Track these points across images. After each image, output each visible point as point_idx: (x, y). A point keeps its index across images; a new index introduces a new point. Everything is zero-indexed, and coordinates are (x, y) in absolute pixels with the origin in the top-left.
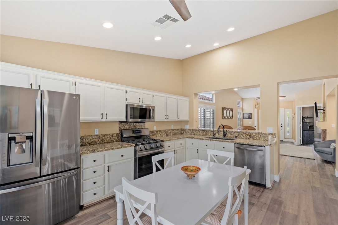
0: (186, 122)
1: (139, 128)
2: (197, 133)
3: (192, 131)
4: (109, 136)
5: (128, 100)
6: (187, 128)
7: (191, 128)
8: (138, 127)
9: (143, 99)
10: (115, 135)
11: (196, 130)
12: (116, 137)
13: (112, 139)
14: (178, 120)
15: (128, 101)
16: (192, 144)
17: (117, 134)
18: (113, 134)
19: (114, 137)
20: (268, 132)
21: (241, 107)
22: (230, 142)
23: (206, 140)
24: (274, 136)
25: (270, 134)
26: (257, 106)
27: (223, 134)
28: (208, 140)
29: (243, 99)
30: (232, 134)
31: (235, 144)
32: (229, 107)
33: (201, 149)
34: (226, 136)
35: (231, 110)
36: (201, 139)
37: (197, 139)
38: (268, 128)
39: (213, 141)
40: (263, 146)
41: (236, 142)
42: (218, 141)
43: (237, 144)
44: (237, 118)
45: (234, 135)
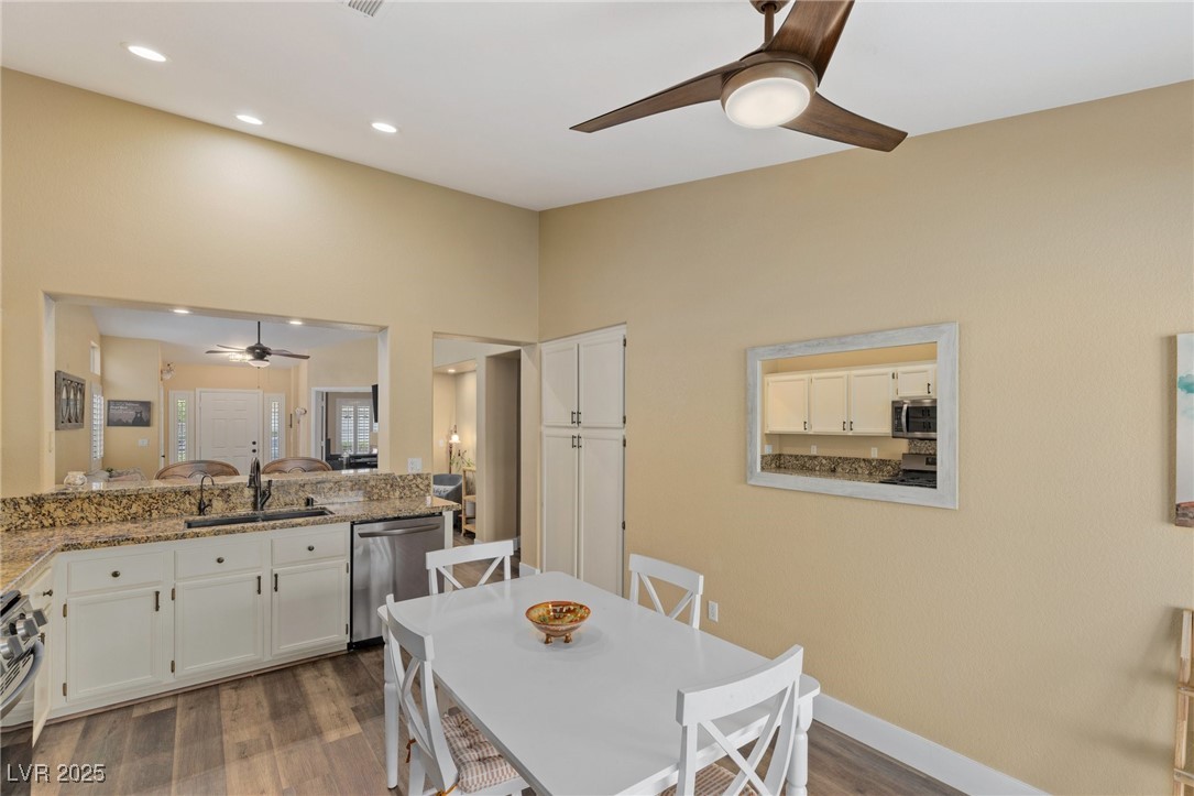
3: (27, 508)
7: (24, 493)
16: (115, 575)
20: (410, 472)
21: (99, 374)
22: (337, 521)
23: (217, 534)
24: (426, 482)
25: (416, 476)
26: (167, 377)
27: (255, 496)
28: (227, 532)
29: (105, 340)
30: (293, 491)
31: (353, 524)
32: (75, 372)
33: (180, 585)
34: (267, 503)
35: (79, 387)
36: (183, 536)
37: (159, 538)
38: (410, 460)
39: (258, 533)
40: (437, 511)
41: (358, 517)
42: (282, 527)
43: (362, 523)
44: (92, 425)
45: (301, 494)
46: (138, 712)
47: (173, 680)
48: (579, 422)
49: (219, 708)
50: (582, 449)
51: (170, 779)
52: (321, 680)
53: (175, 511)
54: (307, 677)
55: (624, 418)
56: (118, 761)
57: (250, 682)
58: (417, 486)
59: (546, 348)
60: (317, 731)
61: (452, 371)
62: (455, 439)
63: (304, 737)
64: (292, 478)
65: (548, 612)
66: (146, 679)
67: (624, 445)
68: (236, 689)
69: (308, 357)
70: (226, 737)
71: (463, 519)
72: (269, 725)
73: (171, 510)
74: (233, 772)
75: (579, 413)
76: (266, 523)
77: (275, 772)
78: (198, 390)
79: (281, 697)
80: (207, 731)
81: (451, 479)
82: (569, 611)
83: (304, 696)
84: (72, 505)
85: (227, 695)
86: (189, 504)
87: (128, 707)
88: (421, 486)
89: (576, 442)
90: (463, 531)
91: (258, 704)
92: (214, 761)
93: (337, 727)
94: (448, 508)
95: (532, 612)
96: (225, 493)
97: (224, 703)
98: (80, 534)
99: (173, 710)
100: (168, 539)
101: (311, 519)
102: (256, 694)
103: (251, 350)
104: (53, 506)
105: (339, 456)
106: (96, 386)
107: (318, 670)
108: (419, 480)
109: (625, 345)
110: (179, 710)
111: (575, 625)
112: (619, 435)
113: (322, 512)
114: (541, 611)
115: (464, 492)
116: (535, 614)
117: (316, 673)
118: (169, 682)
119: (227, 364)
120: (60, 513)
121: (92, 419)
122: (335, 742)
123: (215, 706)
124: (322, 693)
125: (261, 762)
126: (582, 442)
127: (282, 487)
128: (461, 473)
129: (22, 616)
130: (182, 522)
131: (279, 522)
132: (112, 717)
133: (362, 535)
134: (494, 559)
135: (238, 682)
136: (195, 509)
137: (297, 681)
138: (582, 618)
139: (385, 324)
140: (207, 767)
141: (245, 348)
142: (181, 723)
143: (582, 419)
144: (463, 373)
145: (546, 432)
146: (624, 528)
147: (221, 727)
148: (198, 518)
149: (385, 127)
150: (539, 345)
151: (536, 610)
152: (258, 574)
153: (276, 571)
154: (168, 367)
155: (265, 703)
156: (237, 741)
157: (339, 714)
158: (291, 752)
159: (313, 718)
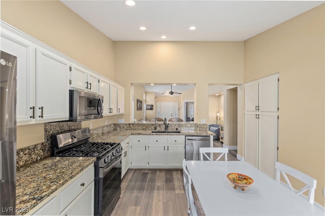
0: (121, 116)
1: (75, 128)
2: (135, 128)
3: (128, 126)
4: (27, 152)
5: (72, 82)
6: (122, 123)
7: (128, 123)
8: (73, 128)
9: (91, 84)
10: (39, 147)
11: (133, 124)
12: (41, 151)
13: (33, 156)
14: (118, 113)
15: (72, 85)
16: (139, 141)
17: (43, 144)
18: (36, 146)
19: (37, 152)
20: (202, 123)
21: (145, 99)
22: (182, 135)
23: (156, 135)
24: (206, 126)
25: (203, 125)
26: (156, 100)
27: (165, 127)
28: (158, 135)
29: (146, 93)
30: (173, 126)
31: (186, 136)
32: (140, 99)
33: (150, 145)
34: (168, 129)
35: (141, 102)
36: (150, 135)
37: (146, 134)
38: (202, 120)
39: (164, 136)
40: (208, 135)
41: (187, 134)
42: (169, 135)
43: (188, 136)
44: (144, 110)
45: (175, 127)
46: (142, 171)
47: (148, 166)
48: (258, 110)
49: (156, 175)
50: (260, 119)
51: (144, 189)
52: (177, 175)
53: (151, 129)
54: (174, 173)
55: (278, 108)
56: (137, 181)
57: (163, 171)
58: (204, 127)
59: (246, 85)
60: (174, 189)
61: (217, 95)
62: (218, 114)
63: (171, 189)
64: (173, 123)
65: (236, 177)
66: (143, 165)
67: (278, 118)
68: (160, 172)
69: (181, 94)
70: (156, 183)
71: (220, 138)
72: (164, 183)
73: (150, 128)
74: (156, 192)
75: (258, 106)
76: (167, 134)
77: (163, 196)
78: (161, 102)
79: (168, 177)
80: (153, 180)
81: (217, 126)
82: (245, 179)
83: (173, 178)
84: (134, 126)
85: (158, 172)
86: (153, 127)
87: (141, 170)
88: (205, 127)
89: (257, 116)
90: (220, 141)
91: (163, 177)
92: (152, 188)
93: (179, 189)
94: (212, 135)
95: (230, 175)
96: (160, 125)
97: (157, 175)
98: (135, 132)
99: (148, 173)
100: (147, 135)
101: (176, 134)
102: (163, 174)
103: (170, 93)
104: (132, 125)
105: (190, 118)
106: (144, 102)
107: (177, 172)
108: (204, 126)
109: (278, 81)
110: (149, 173)
111: (246, 185)
112: (276, 114)
113: (179, 132)
114: (234, 176)
115: (220, 130)
116: (231, 176)
117: (176, 173)
118: (147, 166)
119: (166, 96)
120: (132, 127)
121: (144, 109)
122: (177, 193)
123: (155, 175)
124: (177, 179)
125: (161, 192)
126: (260, 116)
127: (171, 125)
128: (220, 124)
129: (119, 148)
130: (151, 131)
131: (169, 134)
132: (138, 171)
133: (188, 139)
134: (222, 153)
135: (161, 170)
136: (154, 129)
137: (172, 174)
138: (250, 183)
139: (195, 83)
140: (151, 189)
141: (169, 92)
142: (149, 176)
143: (260, 108)
144: (221, 95)
145: (246, 113)
146: (278, 149)
147: (155, 180)
148: (154, 131)
149: (193, 28)
150: (244, 84)
151: (232, 175)
152: (164, 145)
153: (168, 145)
154: (156, 98)
155: (165, 178)
156: (158, 185)
157: (180, 186)
158: (167, 192)
159: (174, 185)
